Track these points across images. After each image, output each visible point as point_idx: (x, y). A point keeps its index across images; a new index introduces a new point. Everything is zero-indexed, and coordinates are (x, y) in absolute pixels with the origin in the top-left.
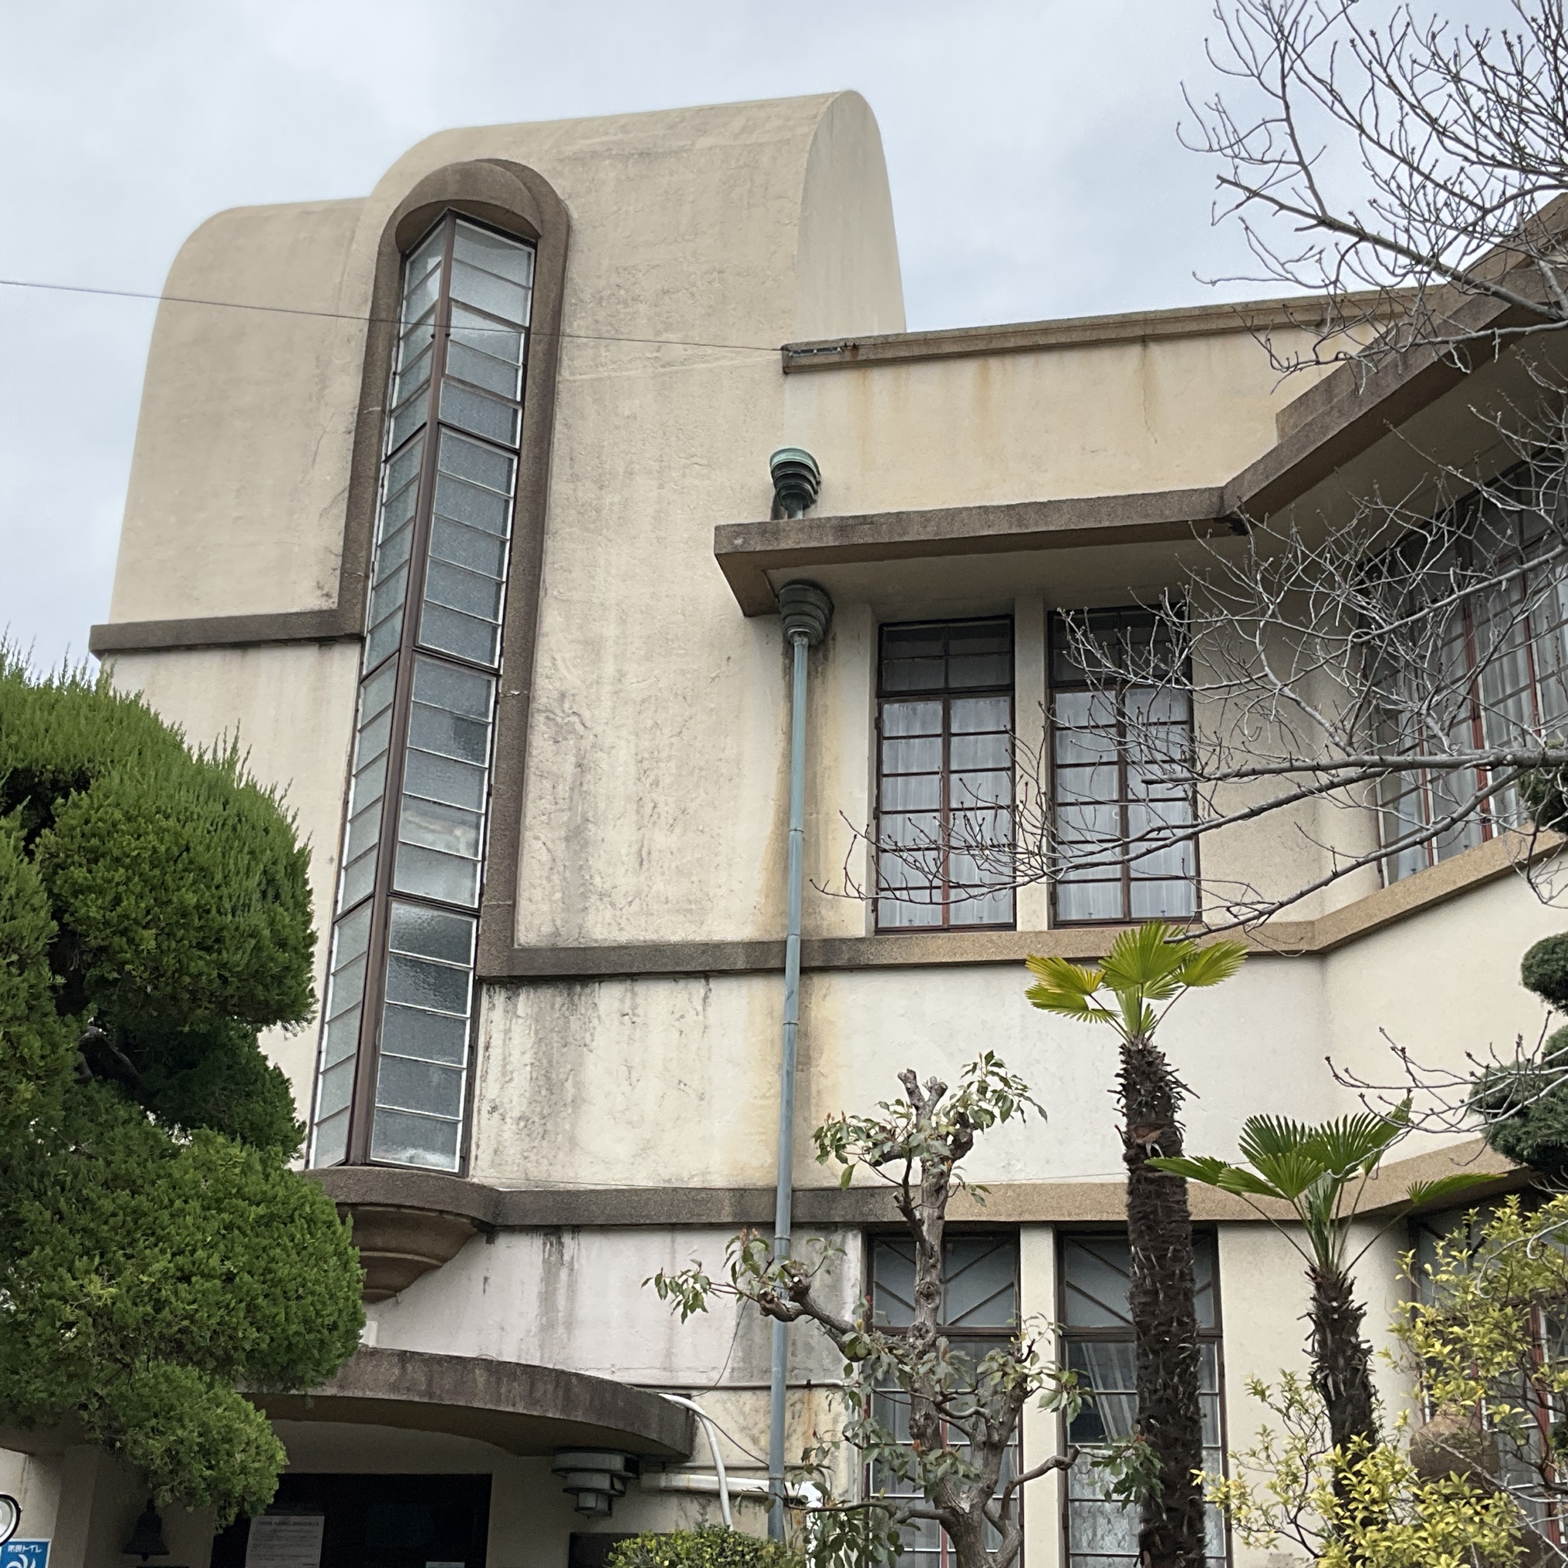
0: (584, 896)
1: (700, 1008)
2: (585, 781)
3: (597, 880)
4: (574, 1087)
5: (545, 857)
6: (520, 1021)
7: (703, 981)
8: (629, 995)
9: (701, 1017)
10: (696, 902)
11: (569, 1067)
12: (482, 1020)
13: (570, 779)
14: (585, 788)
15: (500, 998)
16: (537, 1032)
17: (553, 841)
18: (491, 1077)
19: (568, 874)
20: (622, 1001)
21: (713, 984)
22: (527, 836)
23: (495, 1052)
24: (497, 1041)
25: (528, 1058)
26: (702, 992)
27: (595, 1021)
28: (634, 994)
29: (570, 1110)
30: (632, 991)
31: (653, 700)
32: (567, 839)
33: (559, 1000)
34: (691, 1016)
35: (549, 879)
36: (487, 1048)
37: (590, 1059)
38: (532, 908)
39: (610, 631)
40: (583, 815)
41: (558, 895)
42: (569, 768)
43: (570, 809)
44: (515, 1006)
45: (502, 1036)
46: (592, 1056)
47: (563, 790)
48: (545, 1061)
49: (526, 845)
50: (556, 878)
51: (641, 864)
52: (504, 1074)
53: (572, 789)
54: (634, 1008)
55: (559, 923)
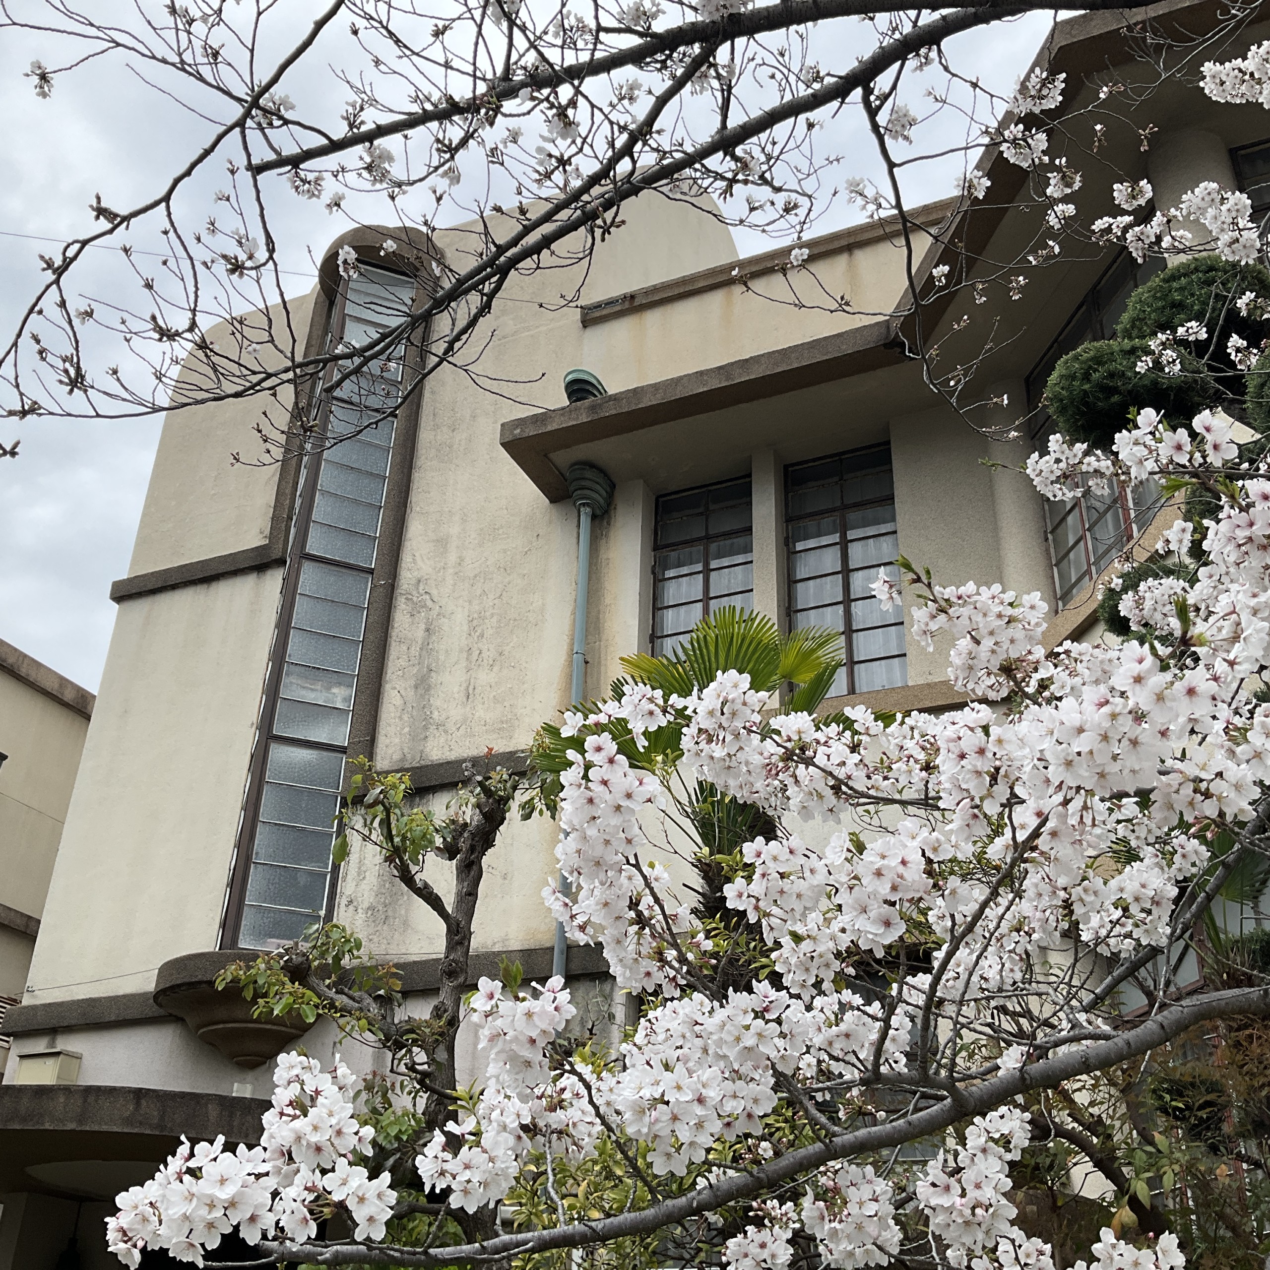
0: (426, 728)
2: (431, 641)
3: (436, 715)
5: (398, 701)
10: (507, 722)
13: (420, 642)
14: (431, 646)
17: (406, 689)
18: (349, 878)
19: (415, 713)
22: (387, 687)
23: (353, 857)
24: (355, 848)
25: (377, 859)
29: (405, 899)
31: (482, 575)
32: (416, 686)
35: (400, 718)
38: (387, 741)
39: (455, 530)
40: (428, 667)
41: (407, 730)
42: (420, 633)
43: (419, 663)
47: (415, 651)
49: (386, 694)
50: (406, 717)
51: (468, 698)
52: (359, 874)
53: (421, 649)
55: (406, 750)
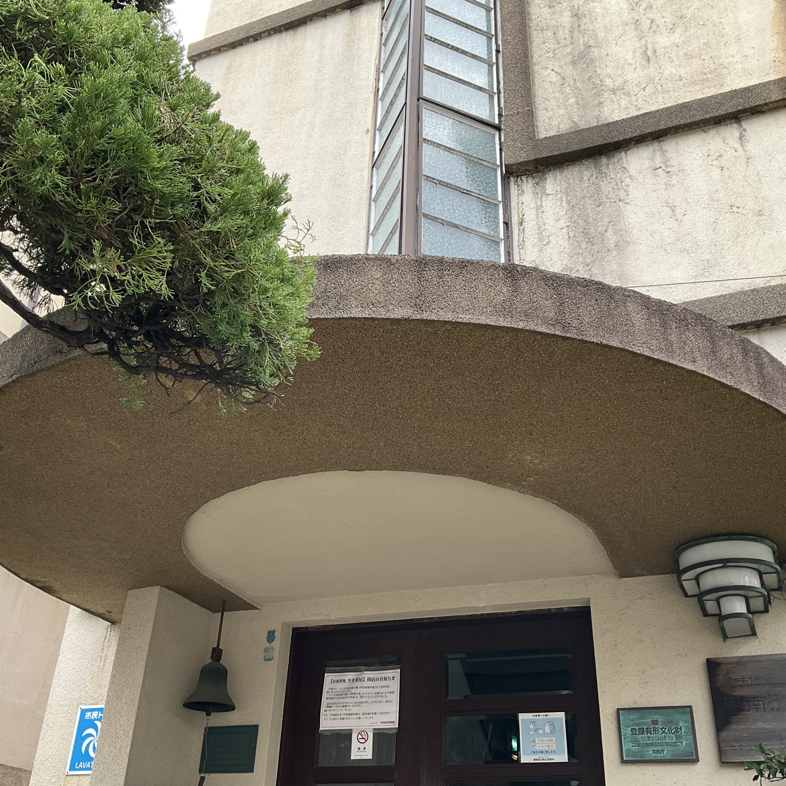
0: (598, 95)
1: (738, 146)
2: (582, 23)
3: (608, 82)
4: (615, 234)
5: (554, 78)
6: (551, 197)
7: (735, 125)
8: (658, 153)
9: (741, 152)
10: (711, 72)
11: (606, 221)
12: (513, 204)
13: (568, 26)
14: (583, 27)
15: (528, 185)
16: (568, 202)
17: (561, 67)
18: (528, 245)
19: (579, 85)
20: (652, 159)
21: (746, 125)
22: (537, 70)
23: (530, 225)
24: (530, 215)
25: (563, 223)
26: (737, 134)
27: (628, 180)
28: (663, 152)
29: (615, 253)
30: (661, 150)
32: (574, 63)
33: (586, 174)
34: (729, 154)
35: (562, 92)
36: (521, 223)
37: (628, 210)
38: (549, 114)
40: (585, 44)
41: (572, 100)
42: (566, 19)
43: (572, 43)
44: (544, 188)
45: (534, 211)
46: (629, 207)
47: (563, 34)
48: (581, 222)
49: (536, 75)
50: (568, 90)
51: (649, 60)
52: (540, 240)
53: (572, 32)
54: (666, 162)
55: (576, 119)
